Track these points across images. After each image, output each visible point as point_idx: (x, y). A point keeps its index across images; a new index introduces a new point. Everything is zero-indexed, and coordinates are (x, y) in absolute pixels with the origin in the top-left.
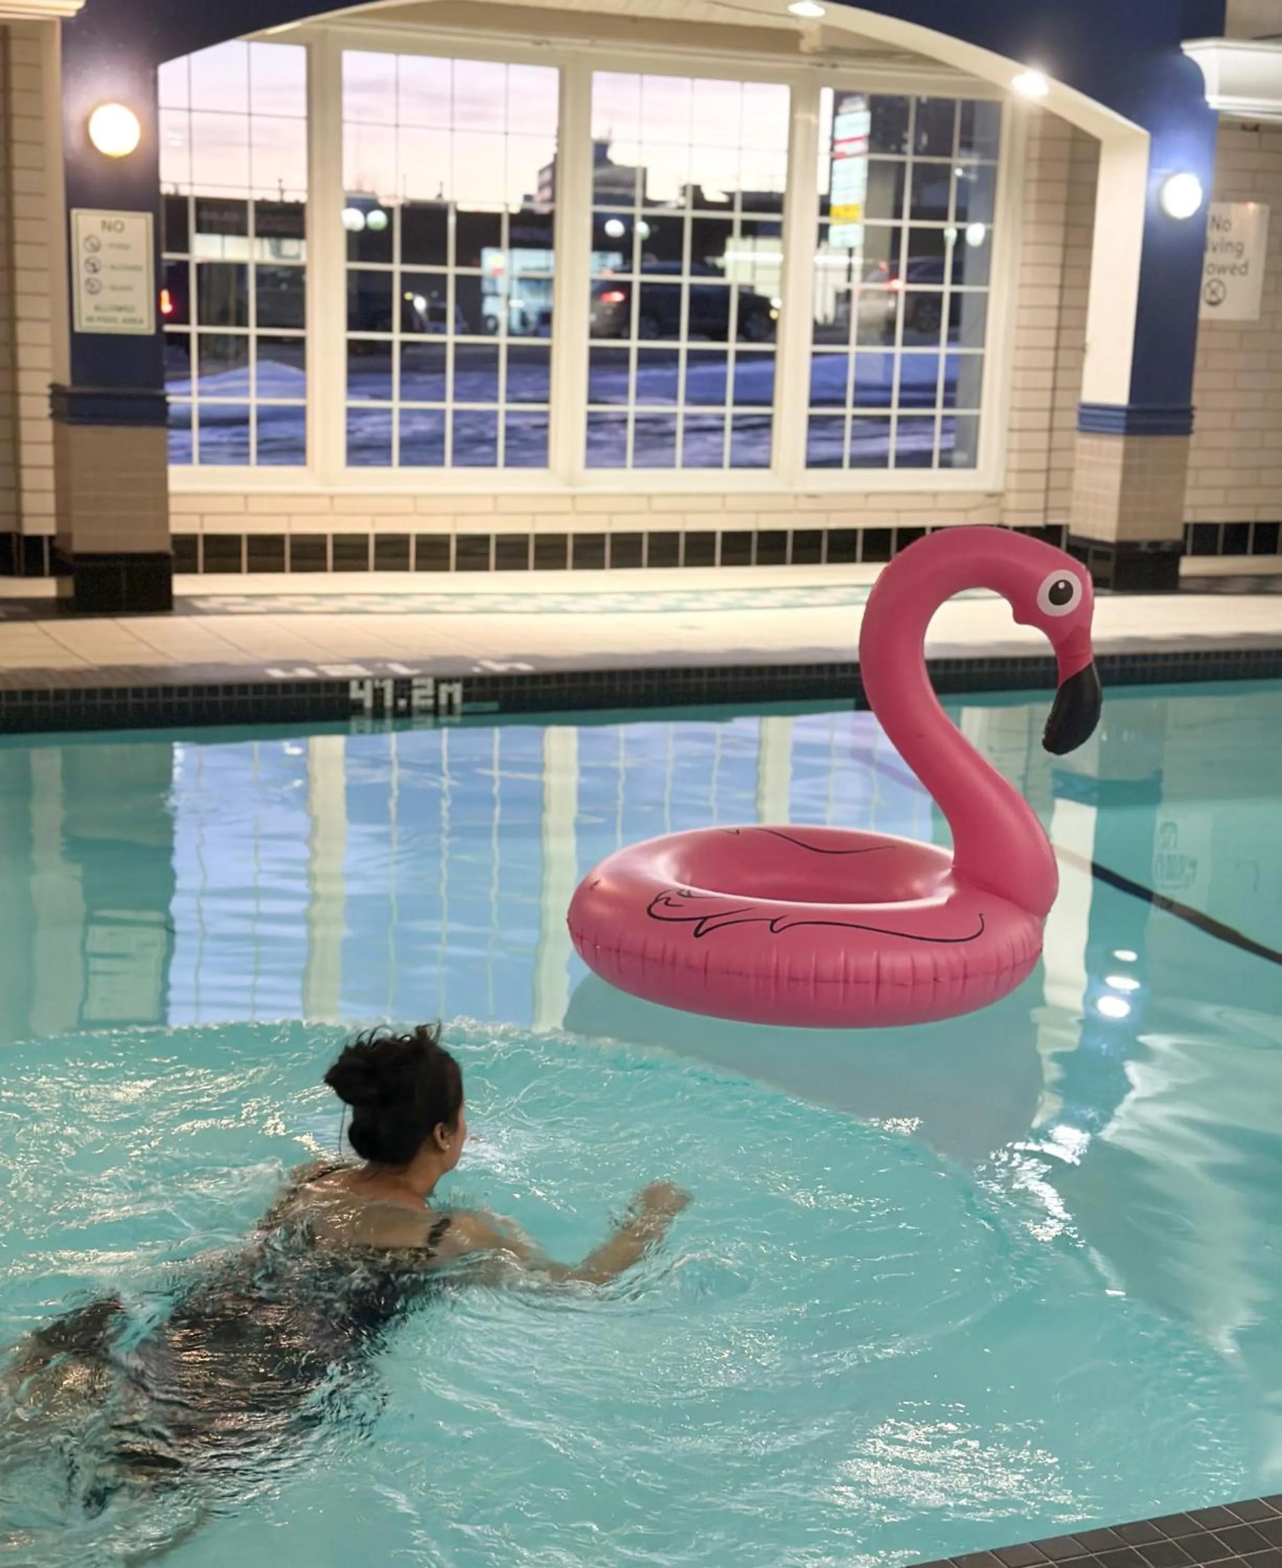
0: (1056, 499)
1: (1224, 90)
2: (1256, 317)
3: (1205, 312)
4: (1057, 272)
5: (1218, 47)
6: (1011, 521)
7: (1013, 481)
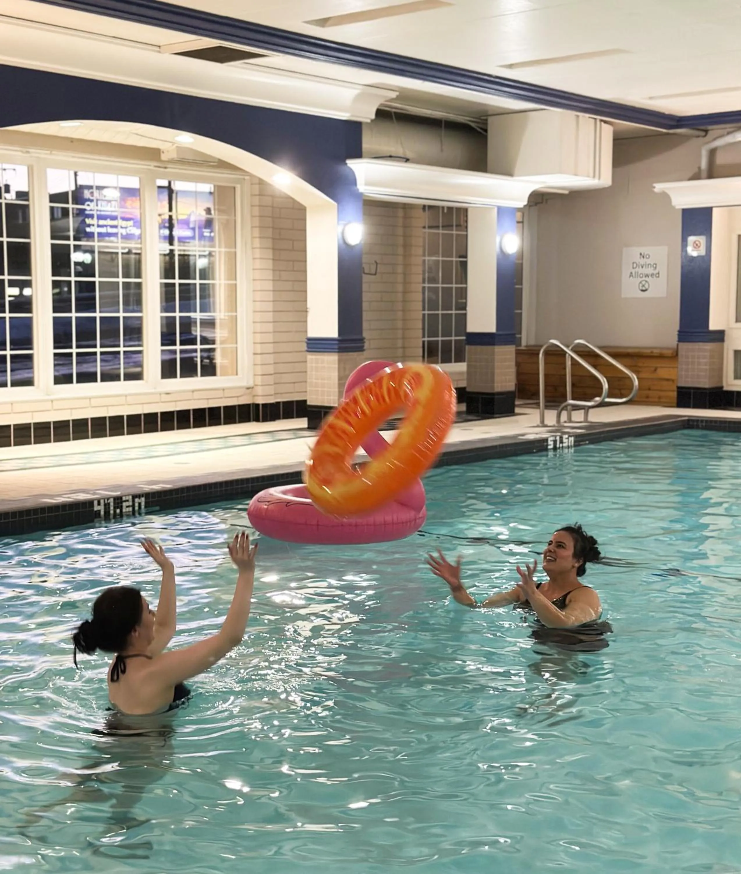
1: (367, 184)
4: (271, 273)
5: (360, 162)
6: (260, 401)
7: (259, 380)
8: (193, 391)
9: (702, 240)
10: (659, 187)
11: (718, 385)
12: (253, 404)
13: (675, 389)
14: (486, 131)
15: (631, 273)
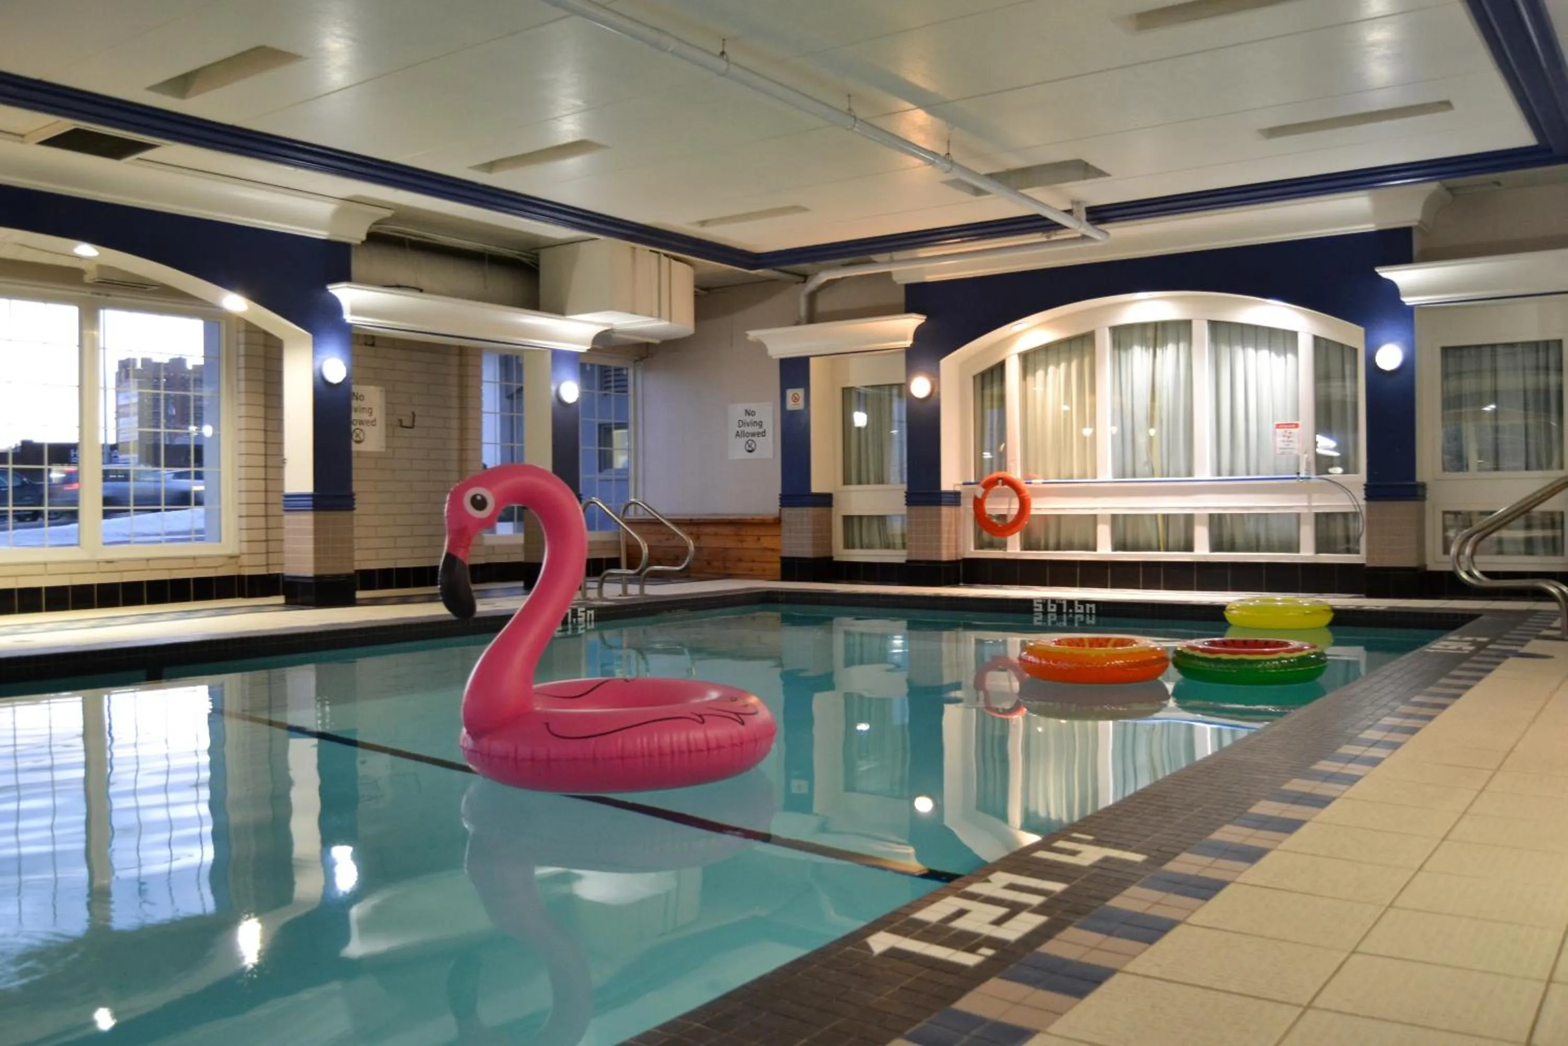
0: (273, 558)
1: (354, 312)
2: (384, 450)
3: (355, 447)
4: (262, 421)
5: (348, 287)
6: (246, 572)
7: (245, 547)
8: (148, 560)
9: (800, 392)
10: (753, 335)
11: (827, 555)
12: (239, 576)
13: (779, 560)
14: (538, 265)
15: (738, 432)
